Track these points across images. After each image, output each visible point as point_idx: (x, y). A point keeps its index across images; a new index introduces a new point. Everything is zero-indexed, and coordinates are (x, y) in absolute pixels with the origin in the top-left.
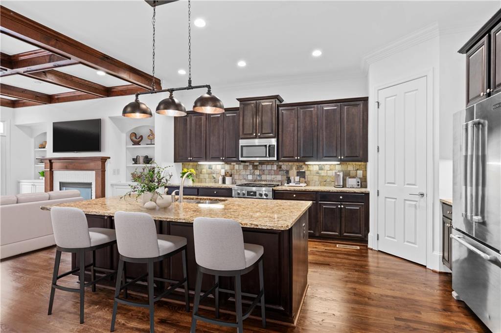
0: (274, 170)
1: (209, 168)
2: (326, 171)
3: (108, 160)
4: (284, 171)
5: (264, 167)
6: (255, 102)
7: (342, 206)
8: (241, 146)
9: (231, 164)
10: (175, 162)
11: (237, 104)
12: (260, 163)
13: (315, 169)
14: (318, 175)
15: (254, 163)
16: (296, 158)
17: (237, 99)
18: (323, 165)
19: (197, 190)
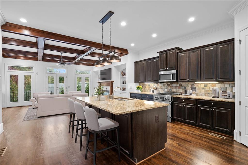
0: (178, 87)
1: (149, 86)
2: (209, 87)
3: (114, 83)
4: (183, 87)
5: (173, 85)
6: (166, 52)
7: (213, 109)
8: (160, 75)
9: (157, 84)
10: (135, 83)
11: (158, 55)
12: (171, 83)
13: (201, 86)
14: (204, 90)
15: (168, 83)
16: (187, 80)
17: (158, 52)
18: (207, 84)
19: (140, 95)
